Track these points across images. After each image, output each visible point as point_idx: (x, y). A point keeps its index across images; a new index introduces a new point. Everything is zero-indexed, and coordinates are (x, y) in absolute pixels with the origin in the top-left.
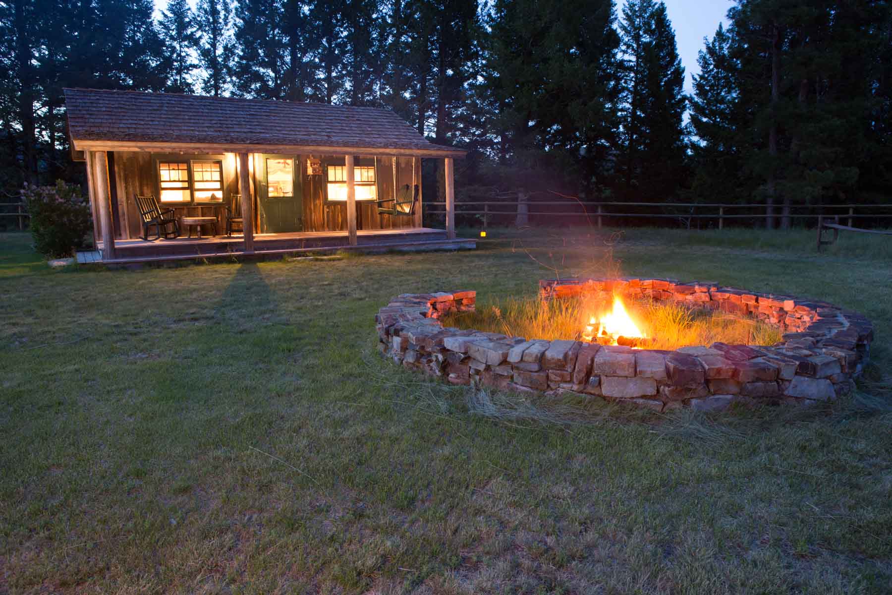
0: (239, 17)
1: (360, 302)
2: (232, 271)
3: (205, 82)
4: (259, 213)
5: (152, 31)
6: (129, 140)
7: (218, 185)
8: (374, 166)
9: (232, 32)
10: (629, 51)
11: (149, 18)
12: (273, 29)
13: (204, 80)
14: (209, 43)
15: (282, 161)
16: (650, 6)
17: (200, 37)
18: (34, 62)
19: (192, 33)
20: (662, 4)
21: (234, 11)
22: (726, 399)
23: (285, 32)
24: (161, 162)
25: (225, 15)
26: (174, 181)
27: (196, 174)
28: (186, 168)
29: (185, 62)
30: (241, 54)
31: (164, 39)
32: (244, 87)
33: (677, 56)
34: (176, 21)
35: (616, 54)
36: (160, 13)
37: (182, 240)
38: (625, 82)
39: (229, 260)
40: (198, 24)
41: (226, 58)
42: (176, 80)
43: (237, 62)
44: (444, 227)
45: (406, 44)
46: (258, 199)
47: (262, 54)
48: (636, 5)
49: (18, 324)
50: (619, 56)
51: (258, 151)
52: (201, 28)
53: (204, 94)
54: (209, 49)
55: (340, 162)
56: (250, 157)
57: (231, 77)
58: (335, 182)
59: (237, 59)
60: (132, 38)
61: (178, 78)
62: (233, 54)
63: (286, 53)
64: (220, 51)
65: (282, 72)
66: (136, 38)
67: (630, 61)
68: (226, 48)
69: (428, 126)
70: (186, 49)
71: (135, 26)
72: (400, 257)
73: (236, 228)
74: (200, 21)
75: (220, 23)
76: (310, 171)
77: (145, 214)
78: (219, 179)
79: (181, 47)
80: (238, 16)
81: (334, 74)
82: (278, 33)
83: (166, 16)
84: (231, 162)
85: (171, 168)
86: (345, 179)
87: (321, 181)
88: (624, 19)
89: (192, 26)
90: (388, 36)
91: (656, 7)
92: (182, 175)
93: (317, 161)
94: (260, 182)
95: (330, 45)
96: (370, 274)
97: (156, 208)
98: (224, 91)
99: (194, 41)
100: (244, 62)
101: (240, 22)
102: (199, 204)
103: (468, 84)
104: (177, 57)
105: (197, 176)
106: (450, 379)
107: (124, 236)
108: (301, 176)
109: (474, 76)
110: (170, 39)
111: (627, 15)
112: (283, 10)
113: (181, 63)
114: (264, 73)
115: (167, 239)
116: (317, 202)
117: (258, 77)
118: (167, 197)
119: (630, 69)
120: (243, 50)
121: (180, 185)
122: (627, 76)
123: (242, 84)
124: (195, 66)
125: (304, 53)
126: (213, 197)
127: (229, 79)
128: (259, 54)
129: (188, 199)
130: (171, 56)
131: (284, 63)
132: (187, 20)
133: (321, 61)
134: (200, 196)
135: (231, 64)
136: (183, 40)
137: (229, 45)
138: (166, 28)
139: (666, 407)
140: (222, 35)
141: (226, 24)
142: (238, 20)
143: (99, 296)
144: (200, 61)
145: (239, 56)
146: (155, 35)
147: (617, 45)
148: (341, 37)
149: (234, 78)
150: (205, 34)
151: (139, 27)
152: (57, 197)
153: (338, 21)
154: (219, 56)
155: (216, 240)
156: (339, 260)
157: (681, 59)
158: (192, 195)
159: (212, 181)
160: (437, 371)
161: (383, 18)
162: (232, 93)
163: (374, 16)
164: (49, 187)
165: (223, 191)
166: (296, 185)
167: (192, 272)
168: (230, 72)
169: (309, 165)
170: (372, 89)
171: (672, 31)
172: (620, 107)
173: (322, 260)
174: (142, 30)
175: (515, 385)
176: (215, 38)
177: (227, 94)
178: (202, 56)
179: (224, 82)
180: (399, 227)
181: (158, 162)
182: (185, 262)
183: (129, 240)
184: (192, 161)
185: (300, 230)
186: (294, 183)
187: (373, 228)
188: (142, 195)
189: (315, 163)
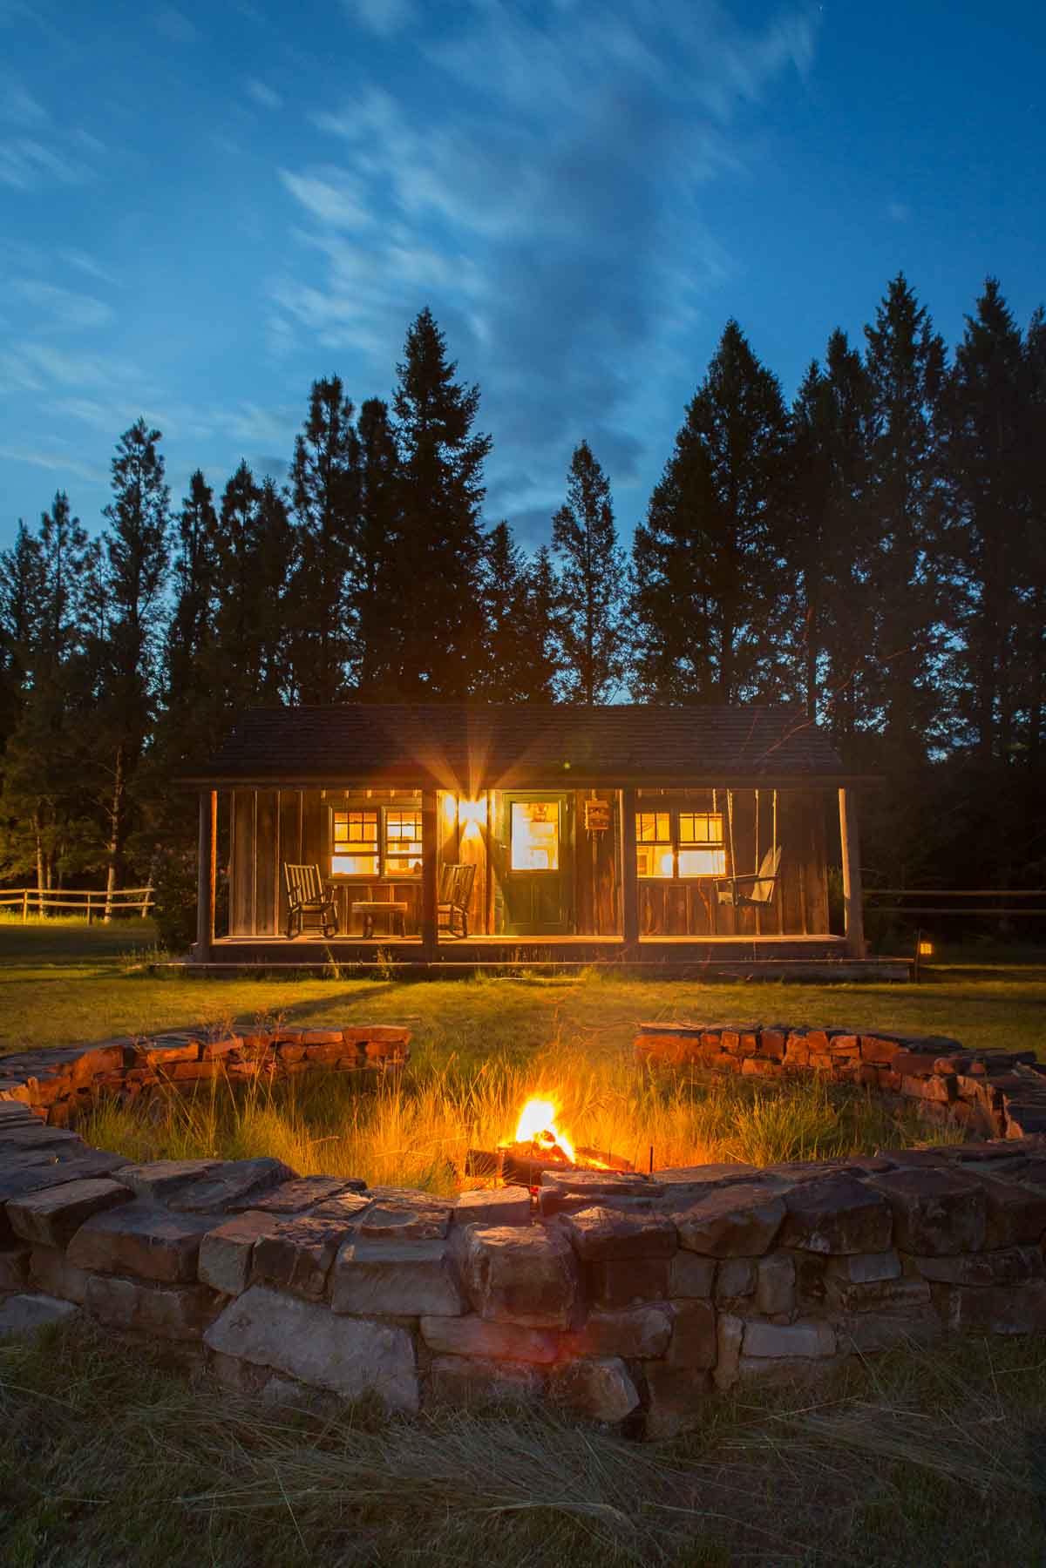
4: (493, 898)
24: (336, 811)
26: (356, 842)
27: (391, 830)
28: (375, 820)
46: (493, 872)
55: (655, 805)
58: (649, 842)
74: (570, 596)
76: (590, 823)
85: (351, 820)
86: (666, 837)
87: (612, 841)
92: (372, 831)
93: (602, 804)
102: (391, 880)
105: (393, 833)
107: (270, 930)
108: (574, 833)
116: (605, 879)
118: (341, 867)
121: (365, 848)
126: (417, 868)
129: (375, 871)
134: (395, 868)
158: (381, 866)
159: (411, 841)
166: (565, 850)
169: (588, 811)
176: (591, 619)
180: (776, 932)
181: (331, 810)
182: (304, 974)
183: (277, 936)
184: (384, 809)
185: (569, 932)
186: (561, 845)
187: (717, 933)
188: (304, 863)
189: (597, 809)
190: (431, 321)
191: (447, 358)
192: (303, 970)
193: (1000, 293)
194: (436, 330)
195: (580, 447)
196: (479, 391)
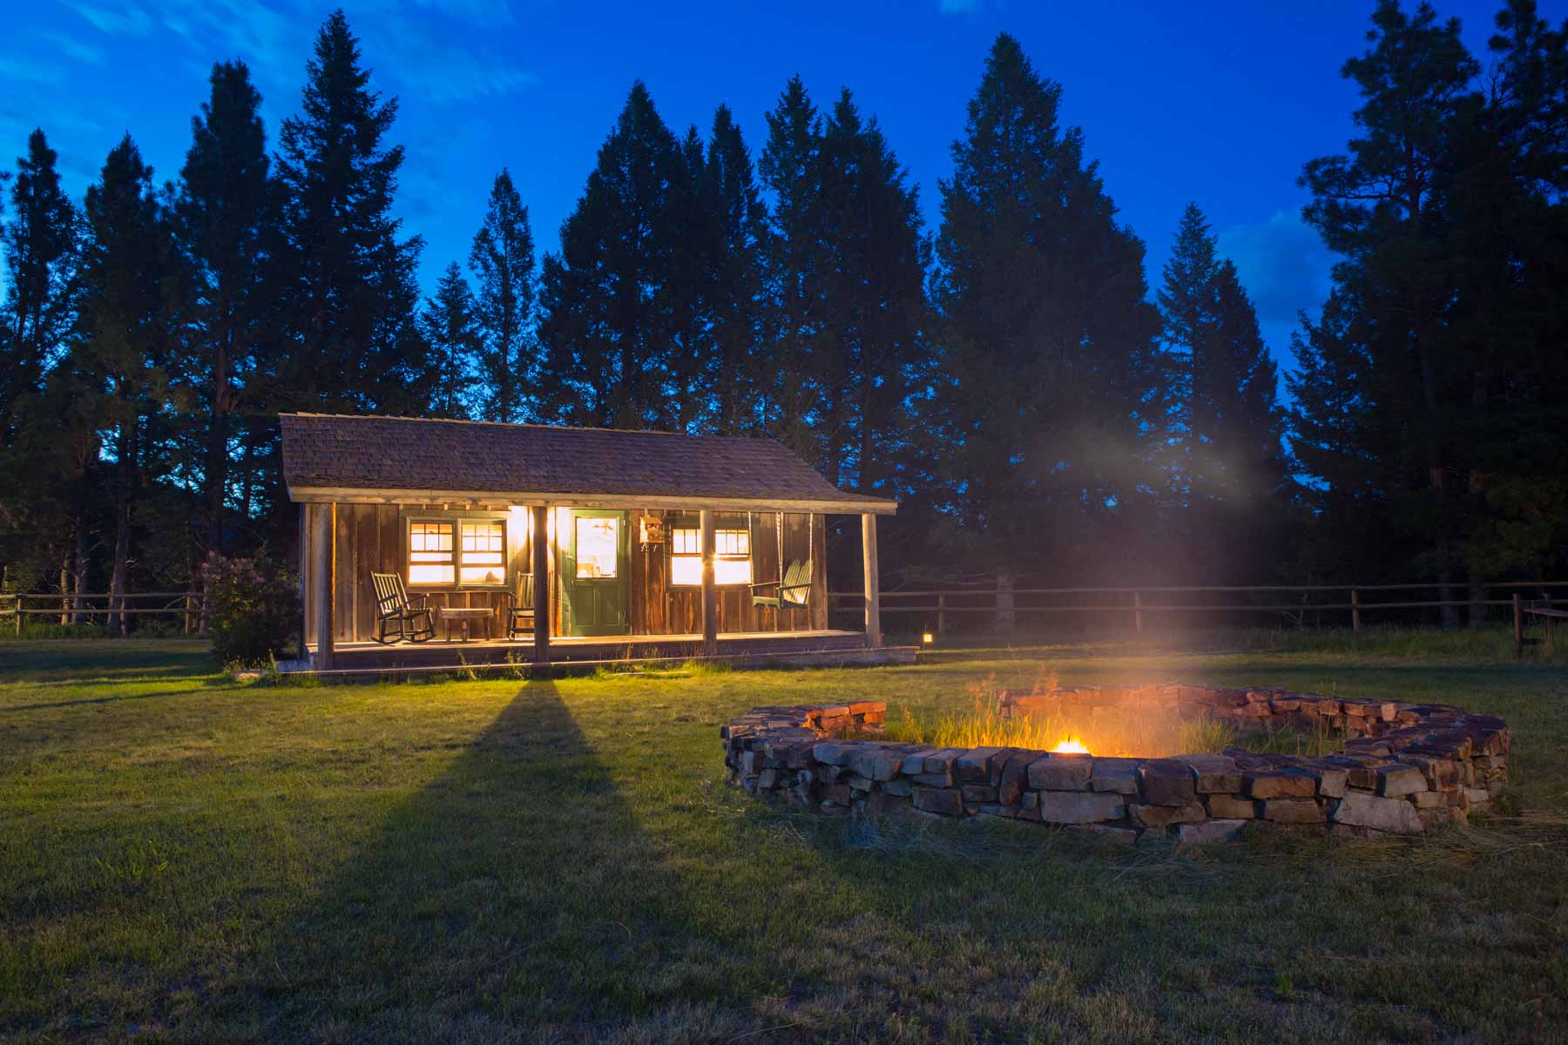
0: (546, 307)
1: (709, 729)
2: (514, 689)
3: (488, 404)
4: (561, 602)
5: (413, 329)
6: (368, 487)
7: (498, 558)
8: (747, 528)
9: (533, 328)
10: (1181, 339)
11: (411, 310)
12: (597, 322)
13: (486, 401)
14: (496, 346)
15: (600, 521)
16: (1209, 266)
17: (485, 337)
18: (236, 381)
19: (472, 331)
20: (1229, 263)
21: (537, 297)
22: (1234, 825)
23: (615, 326)
24: (413, 522)
25: (523, 303)
26: (432, 552)
27: (465, 540)
28: (451, 531)
29: (459, 375)
30: (546, 360)
31: (429, 342)
32: (547, 412)
33: (1261, 343)
34: (448, 314)
35: (1159, 343)
36: (426, 302)
37: (438, 643)
38: (1178, 389)
39: (509, 675)
40: (481, 317)
41: (522, 366)
42: (443, 402)
43: (539, 373)
44: (861, 626)
45: (807, 337)
46: (561, 581)
47: (578, 361)
48: (1186, 265)
49: (191, 748)
50: (1164, 346)
51: (563, 503)
52: (486, 322)
53: (485, 421)
54: (496, 354)
55: (691, 523)
56: (550, 513)
57: (528, 396)
58: (685, 554)
59: (538, 368)
60: (381, 342)
61: (446, 398)
62: (533, 360)
63: (616, 358)
64: (512, 358)
65: (609, 386)
66: (388, 341)
67: (1183, 355)
68: (522, 352)
69: (844, 468)
70: (462, 356)
71: (387, 323)
72: (786, 674)
73: (523, 627)
74: (485, 313)
75: (516, 315)
76: (644, 537)
77: (383, 601)
78: (500, 549)
79: (454, 351)
80: (543, 303)
81: (692, 389)
82: (604, 327)
83: (434, 306)
84: (520, 521)
85: (428, 531)
86: (700, 550)
87: (661, 552)
88: (1168, 288)
89: (472, 321)
90: (778, 327)
91: (1220, 267)
92: (446, 542)
93: (657, 520)
94: (563, 553)
95: (686, 344)
96: (732, 695)
97: (401, 593)
98: (516, 417)
99: (474, 343)
100: (549, 372)
101: (545, 312)
102: (467, 588)
103: (911, 401)
104: (447, 367)
105: (467, 544)
106: (823, 808)
107: (348, 636)
108: (630, 546)
109: (920, 386)
110: (439, 341)
111: (1171, 281)
112: (613, 293)
113: (452, 376)
114: (579, 389)
115: (414, 641)
116: (655, 586)
117: (571, 395)
118: (419, 576)
119: (1185, 367)
120: (547, 355)
121: (439, 557)
122: (1180, 379)
123: (544, 406)
124: (474, 381)
125: (644, 358)
126: (490, 578)
127: (524, 399)
128: (573, 360)
129: (450, 579)
130: (437, 367)
131: (611, 372)
132: (466, 311)
133: (670, 368)
134: (470, 577)
135: (530, 375)
136: (458, 342)
137: (528, 348)
138: (433, 323)
139: (1142, 837)
140: (518, 333)
141: (525, 317)
142: (542, 310)
143: (307, 717)
144: (482, 372)
145: (542, 364)
146: (417, 335)
147: (1159, 331)
148: (704, 332)
149: (532, 398)
150: (491, 332)
151: (393, 324)
152: (255, 574)
153: (698, 307)
154: (512, 365)
155: (491, 644)
156: (686, 677)
157: (1268, 349)
158: (457, 574)
159: (489, 552)
160: (805, 799)
161: (770, 300)
162: (528, 420)
163: (757, 298)
164: (244, 560)
165: (506, 568)
166: (622, 561)
167: (449, 690)
168: (528, 389)
169: (642, 526)
170: (752, 411)
171: (1250, 304)
172: (1172, 431)
173: (658, 677)
174: (398, 328)
175: (914, 810)
176: (506, 338)
177: (520, 422)
178: (486, 364)
179: (517, 404)
180: (789, 629)
181: (408, 521)
182: (441, 676)
183: (356, 643)
184: (460, 520)
185: (626, 632)
186: (619, 557)
187: (744, 631)
188: (382, 572)
189: (652, 525)
190: (343, 24)
191: (361, 64)
192: (440, 673)
193: (852, 101)
194: (350, 34)
195: (501, 174)
196: (397, 103)
